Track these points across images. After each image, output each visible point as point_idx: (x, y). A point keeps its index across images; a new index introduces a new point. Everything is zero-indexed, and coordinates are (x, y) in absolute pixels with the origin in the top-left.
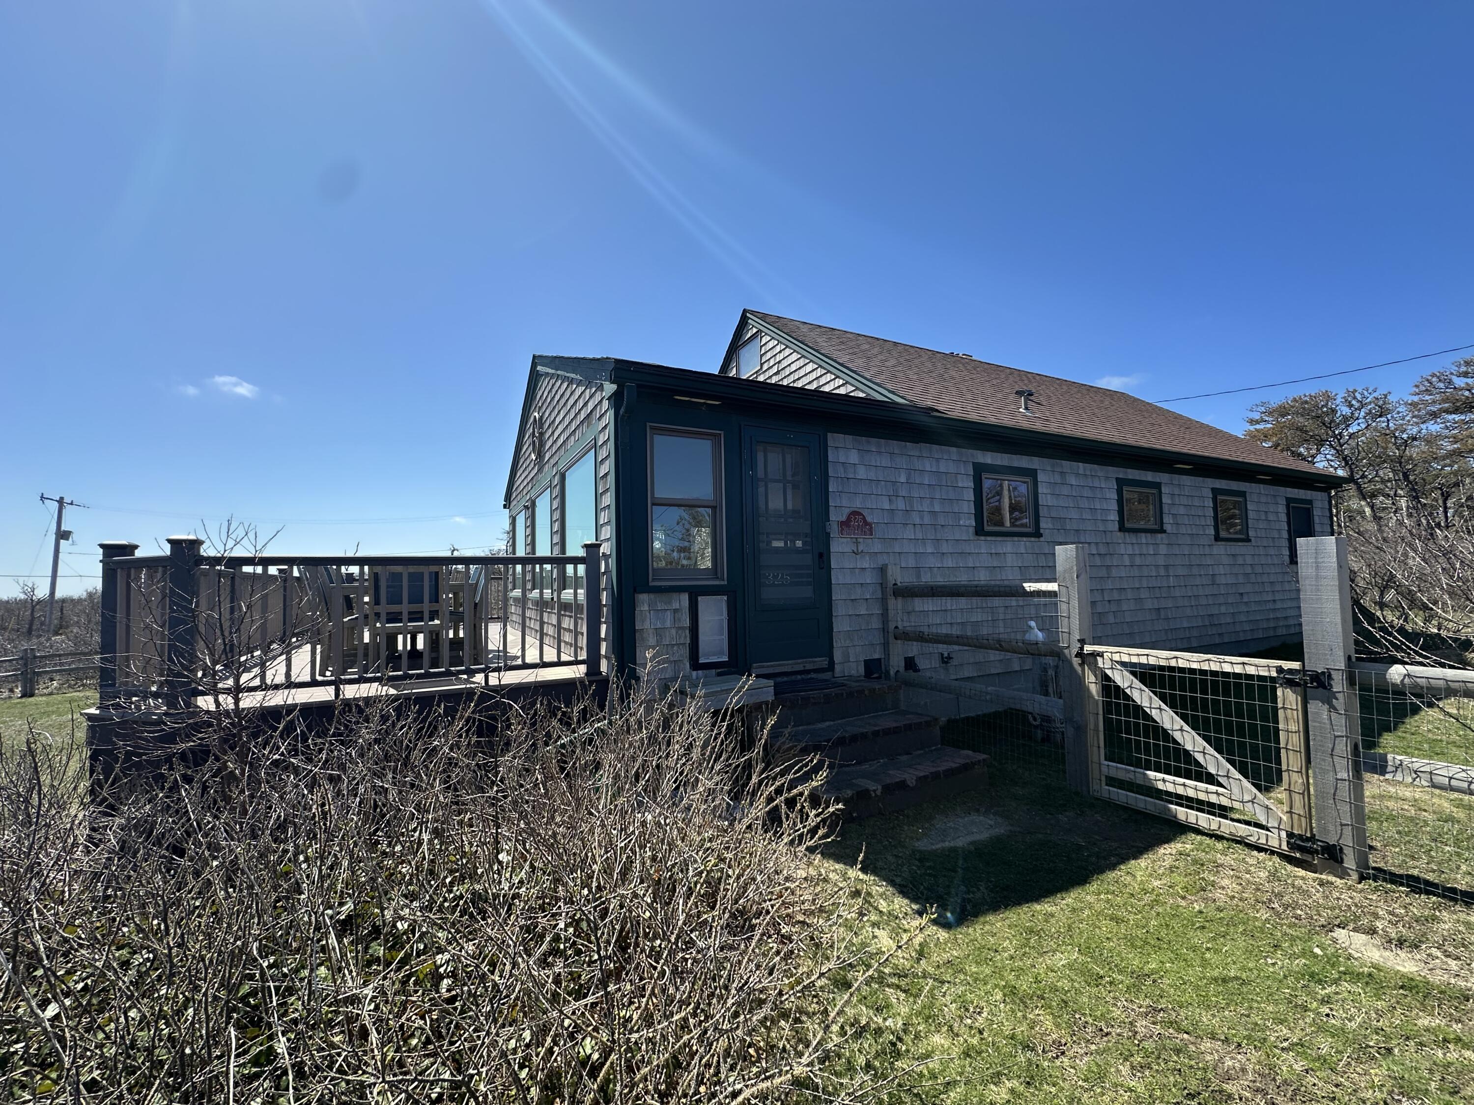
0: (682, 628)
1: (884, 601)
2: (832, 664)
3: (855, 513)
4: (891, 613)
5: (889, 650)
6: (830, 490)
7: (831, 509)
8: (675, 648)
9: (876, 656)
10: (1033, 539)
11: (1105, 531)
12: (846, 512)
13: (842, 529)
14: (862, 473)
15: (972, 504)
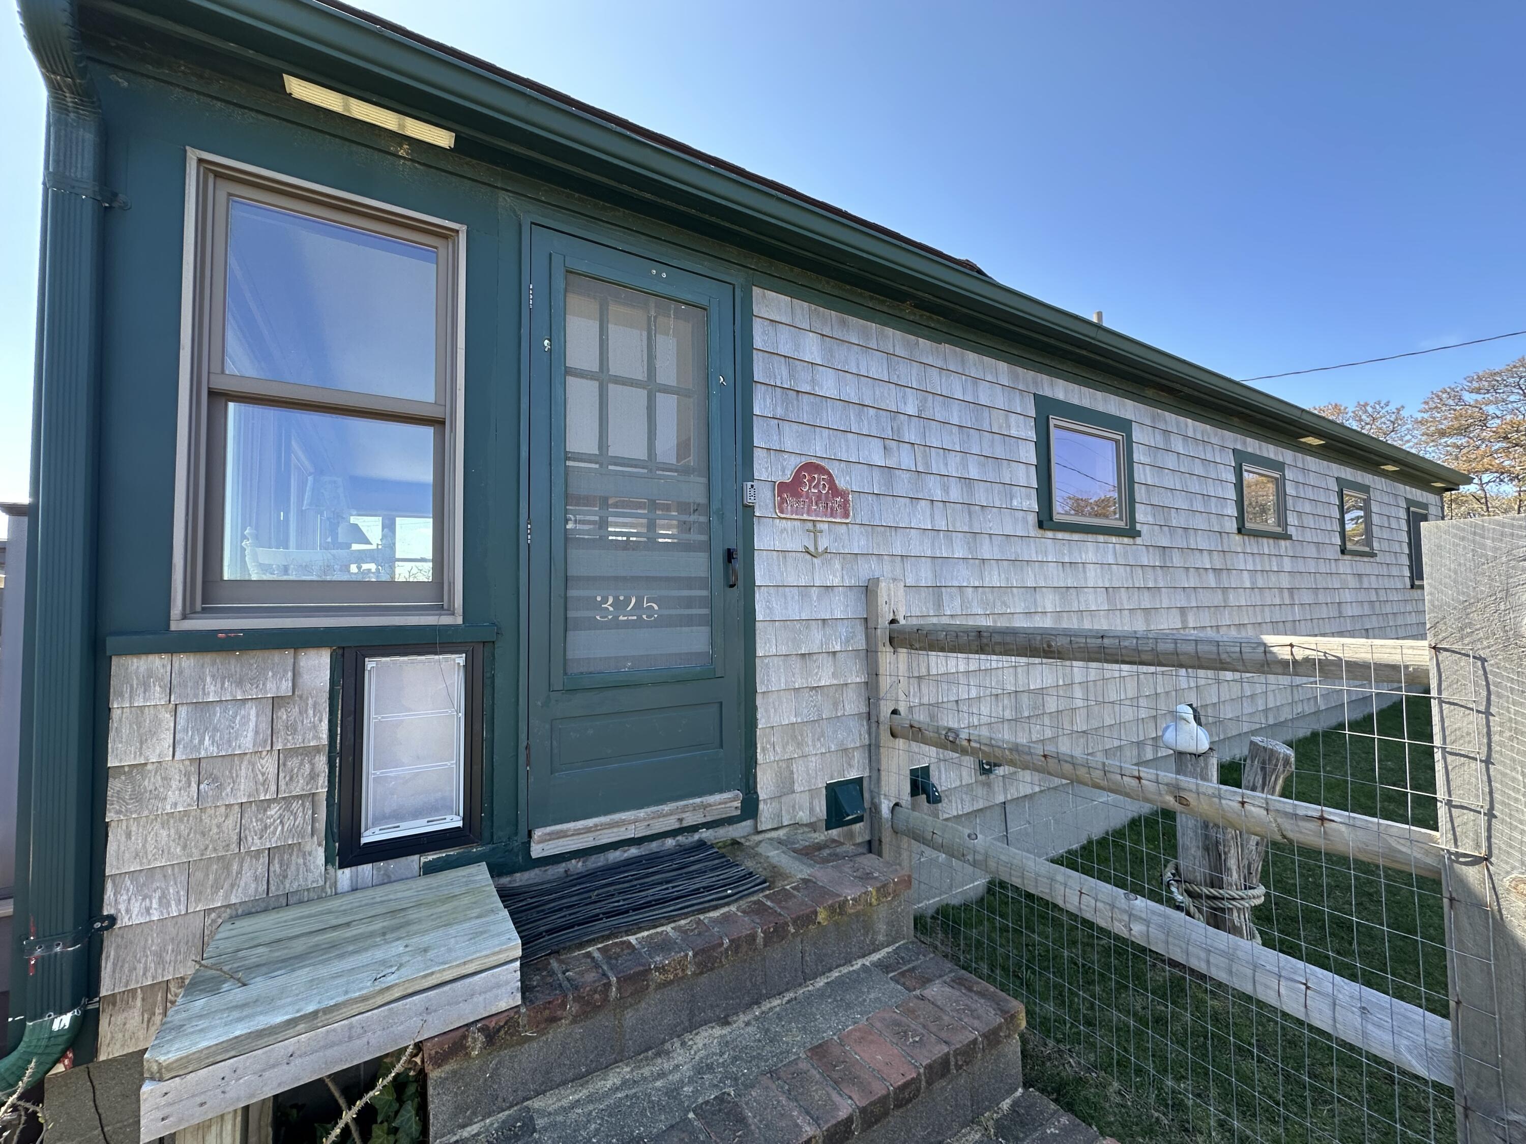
0: (308, 752)
1: (870, 655)
2: (750, 808)
3: (811, 468)
4: (885, 682)
5: (879, 761)
6: (757, 411)
7: (757, 453)
8: (274, 811)
9: (853, 775)
10: (1126, 540)
11: (1220, 533)
12: (792, 464)
13: (783, 501)
14: (828, 386)
15: (1033, 470)
